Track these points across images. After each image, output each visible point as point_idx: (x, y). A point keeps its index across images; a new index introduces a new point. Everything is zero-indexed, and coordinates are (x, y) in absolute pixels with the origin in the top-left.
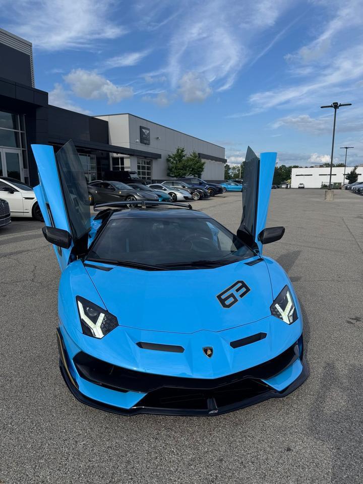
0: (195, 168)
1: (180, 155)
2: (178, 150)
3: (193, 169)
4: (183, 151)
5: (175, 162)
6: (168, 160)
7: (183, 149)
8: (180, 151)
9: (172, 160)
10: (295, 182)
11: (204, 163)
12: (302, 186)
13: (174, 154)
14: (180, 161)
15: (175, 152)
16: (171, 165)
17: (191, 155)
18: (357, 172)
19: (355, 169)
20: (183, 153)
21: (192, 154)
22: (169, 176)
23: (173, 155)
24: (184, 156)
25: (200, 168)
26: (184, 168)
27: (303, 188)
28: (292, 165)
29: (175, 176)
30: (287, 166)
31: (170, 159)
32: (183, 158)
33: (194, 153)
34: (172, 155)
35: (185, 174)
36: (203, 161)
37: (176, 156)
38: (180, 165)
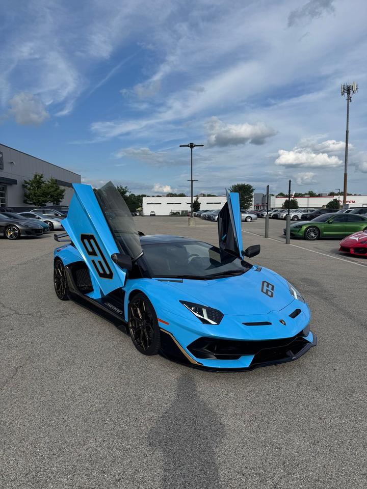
0: (55, 195)
1: (38, 181)
2: (36, 176)
3: (52, 196)
4: (41, 177)
5: (32, 188)
6: (24, 186)
7: (42, 175)
8: (38, 177)
9: (29, 186)
10: (147, 210)
11: (63, 191)
12: (154, 213)
13: (31, 179)
14: (39, 187)
15: (32, 178)
16: (28, 192)
17: (48, 181)
18: (199, 201)
19: (198, 199)
20: (42, 179)
21: (50, 181)
22: (27, 203)
23: (30, 181)
24: (43, 182)
25: (60, 195)
26: (45, 194)
27: (154, 215)
28: (141, 194)
29: (34, 203)
30: (136, 194)
31: (26, 185)
32: (43, 184)
33: (52, 180)
34: (28, 181)
35: (45, 201)
36: (62, 188)
37: (34, 182)
38: (38, 192)
